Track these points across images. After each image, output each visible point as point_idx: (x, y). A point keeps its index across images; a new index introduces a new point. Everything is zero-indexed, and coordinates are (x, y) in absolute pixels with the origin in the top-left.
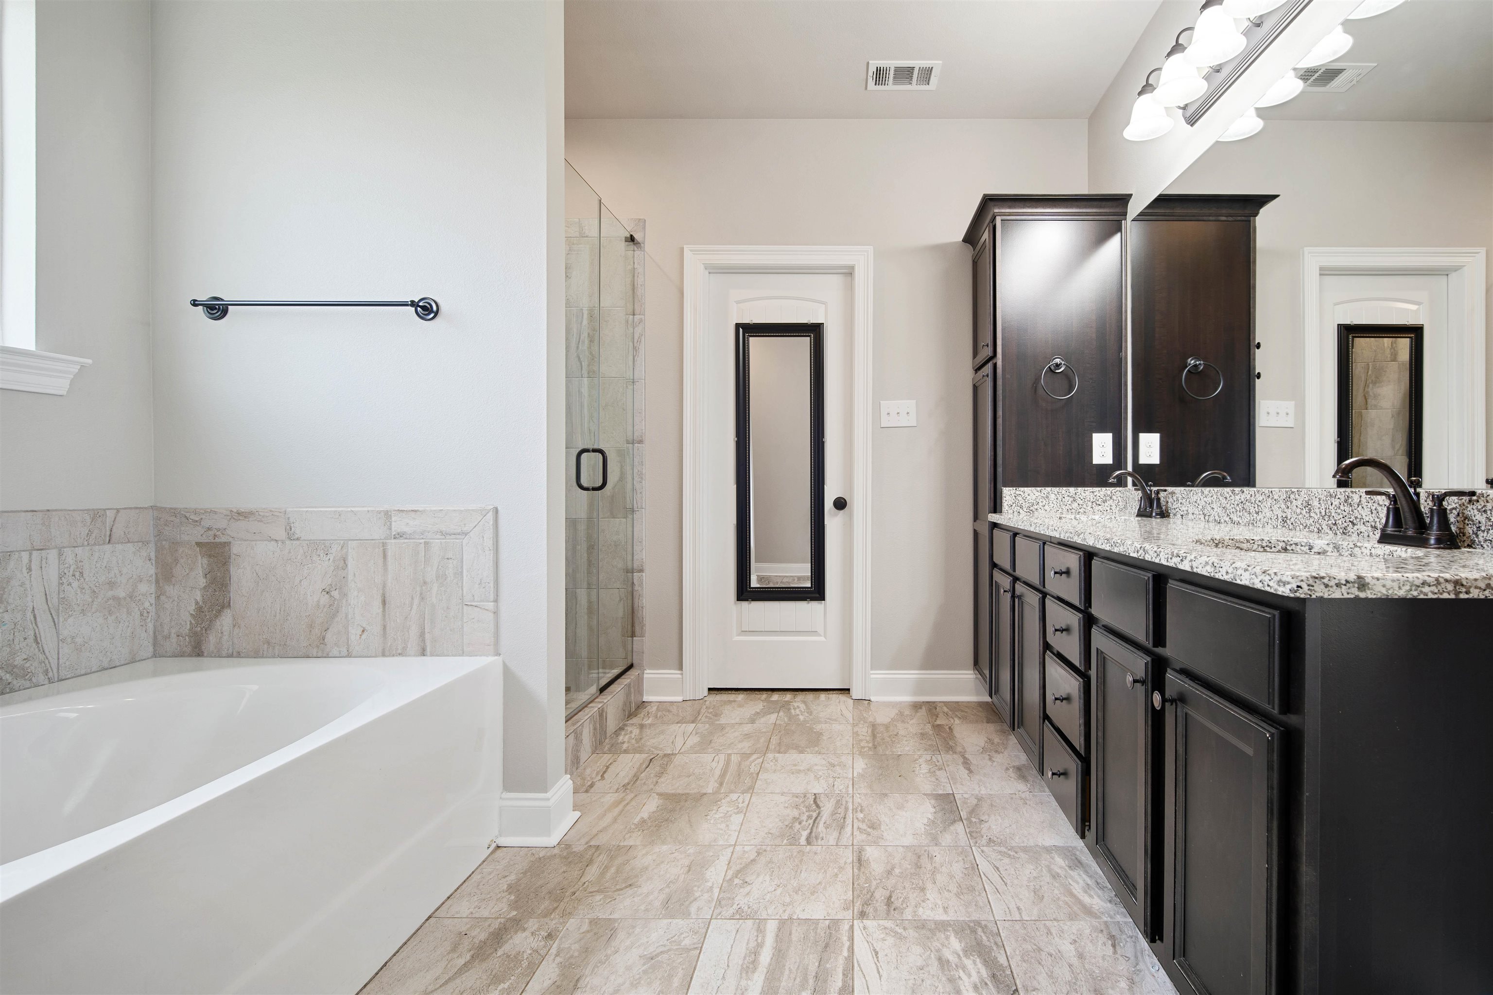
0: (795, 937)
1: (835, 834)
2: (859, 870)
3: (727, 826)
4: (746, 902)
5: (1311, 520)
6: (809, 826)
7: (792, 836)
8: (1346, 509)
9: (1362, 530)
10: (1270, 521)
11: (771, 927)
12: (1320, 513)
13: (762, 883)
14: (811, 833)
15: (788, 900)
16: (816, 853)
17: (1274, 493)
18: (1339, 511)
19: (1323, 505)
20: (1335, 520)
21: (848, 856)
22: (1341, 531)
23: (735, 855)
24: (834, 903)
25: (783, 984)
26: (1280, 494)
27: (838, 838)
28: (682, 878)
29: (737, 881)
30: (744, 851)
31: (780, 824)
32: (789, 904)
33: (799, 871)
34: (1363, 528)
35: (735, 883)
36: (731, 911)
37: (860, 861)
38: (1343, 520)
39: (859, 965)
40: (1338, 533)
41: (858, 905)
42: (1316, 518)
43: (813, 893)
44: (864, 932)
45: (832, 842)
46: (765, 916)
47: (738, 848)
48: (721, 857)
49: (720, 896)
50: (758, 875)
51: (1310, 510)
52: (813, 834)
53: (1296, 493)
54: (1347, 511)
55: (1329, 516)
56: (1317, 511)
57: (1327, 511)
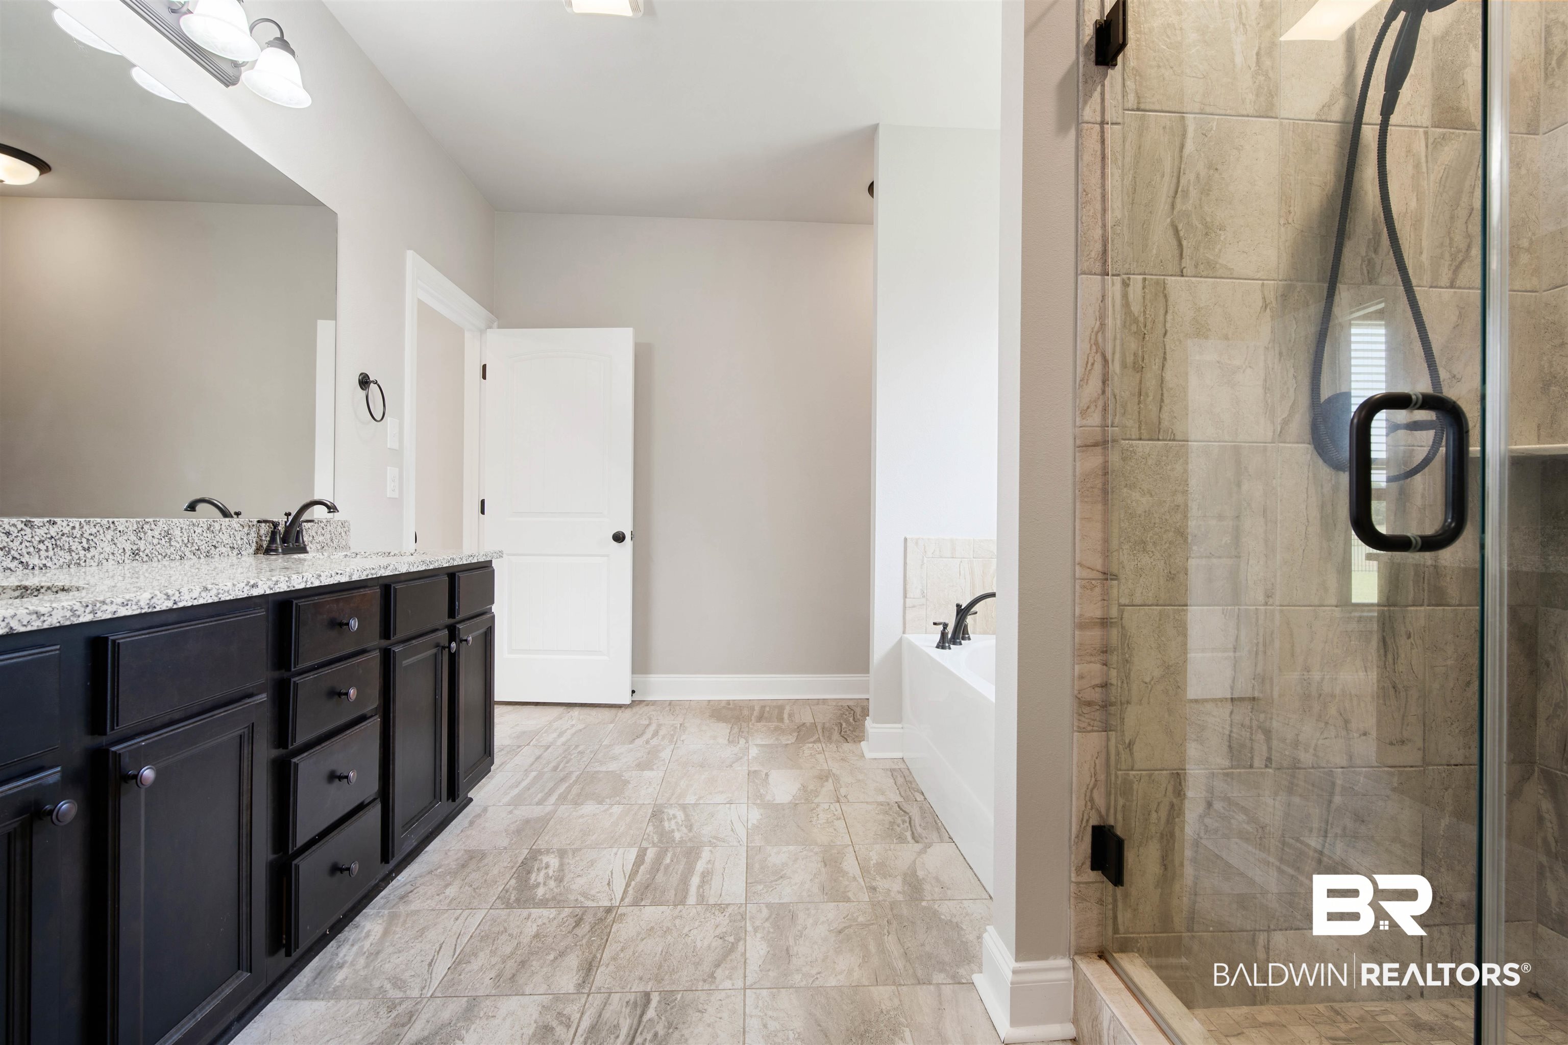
0: (673, 892)
1: (606, 1015)
2: (595, 956)
3: (765, 1026)
4: (717, 919)
5: (172, 549)
6: (643, 1029)
7: (669, 1007)
8: (209, 535)
9: (223, 551)
10: (111, 557)
11: (692, 899)
12: (183, 541)
13: (704, 938)
14: (641, 1016)
15: (677, 922)
16: (641, 979)
17: (117, 524)
18: (202, 538)
19: (185, 533)
20: (199, 546)
21: (601, 977)
22: (205, 555)
23: (741, 972)
24: (633, 919)
25: (682, 867)
26: (127, 524)
27: (606, 1003)
28: (791, 942)
29: (731, 939)
30: (731, 979)
31: (686, 1032)
32: (676, 918)
33: (664, 953)
34: (223, 550)
35: (732, 937)
36: (730, 910)
37: (589, 968)
38: (206, 545)
39: (625, 876)
40: (202, 556)
41: (610, 918)
42: (178, 546)
43: (652, 928)
44: (613, 897)
45: (615, 998)
46: (698, 906)
47: (739, 984)
48: (757, 969)
49: (744, 922)
50: (709, 947)
51: (170, 539)
52: (639, 1012)
53: (152, 523)
54: (210, 537)
55: (192, 543)
56: (179, 540)
57: (190, 539)
